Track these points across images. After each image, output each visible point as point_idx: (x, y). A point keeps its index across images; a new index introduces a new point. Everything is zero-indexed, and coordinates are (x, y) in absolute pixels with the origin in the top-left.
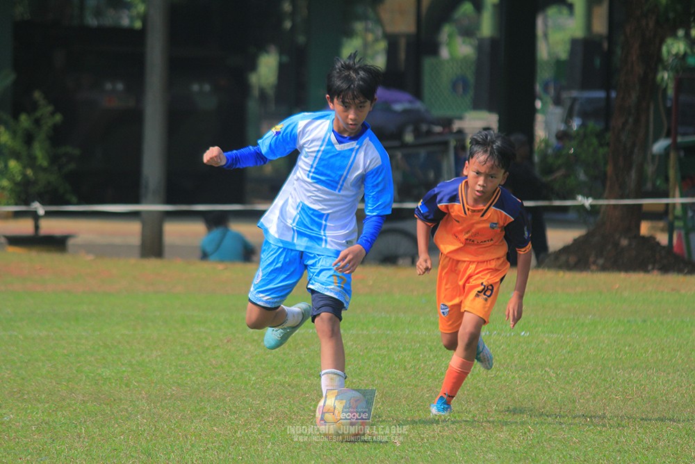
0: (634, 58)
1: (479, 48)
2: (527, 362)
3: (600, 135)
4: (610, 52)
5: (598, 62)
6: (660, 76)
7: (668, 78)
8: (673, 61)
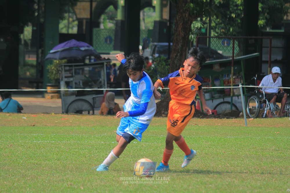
0: (180, 29)
1: (116, 24)
2: (136, 154)
3: (166, 61)
4: (170, 26)
5: (165, 30)
6: (190, 36)
7: (194, 37)
8: (195, 30)
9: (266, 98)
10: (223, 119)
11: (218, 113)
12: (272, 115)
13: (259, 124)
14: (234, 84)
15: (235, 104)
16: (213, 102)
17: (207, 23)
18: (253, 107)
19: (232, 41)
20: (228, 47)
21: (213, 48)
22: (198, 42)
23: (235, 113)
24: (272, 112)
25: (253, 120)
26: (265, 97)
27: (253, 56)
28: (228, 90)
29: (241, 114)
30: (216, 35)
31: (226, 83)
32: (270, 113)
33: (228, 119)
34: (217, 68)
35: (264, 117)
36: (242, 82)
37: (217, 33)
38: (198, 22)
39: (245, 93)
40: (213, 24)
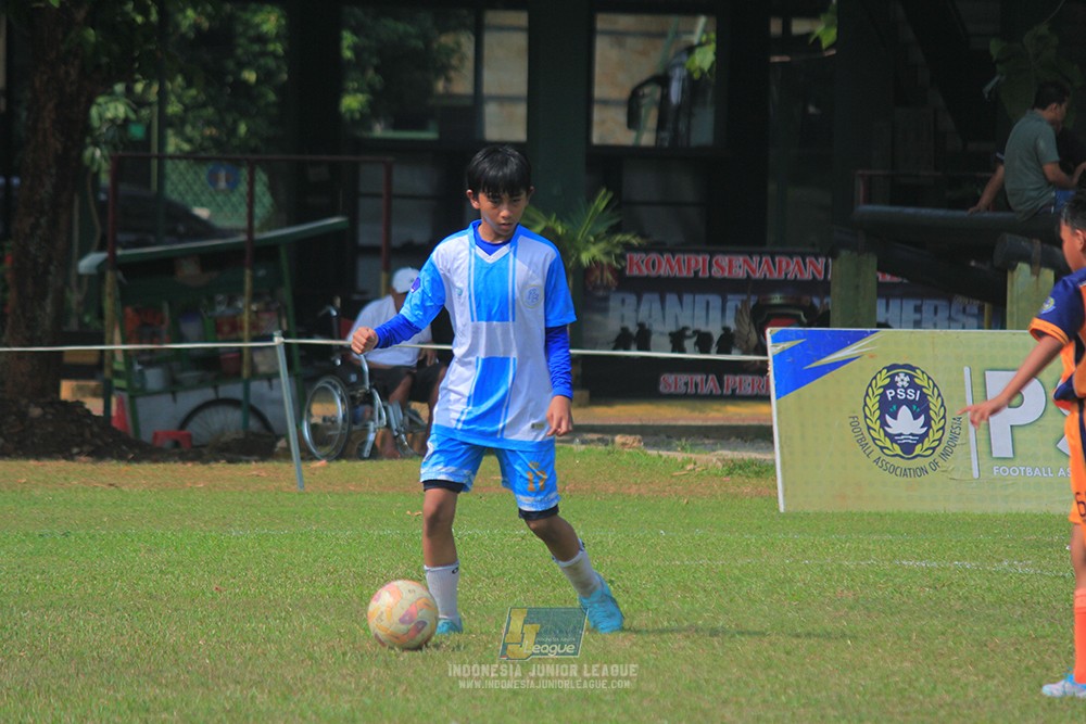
0: (48, 124)
4: (11, 114)
6: (88, 153)
7: (102, 156)
8: (107, 130)
9: (375, 387)
10: (214, 465)
11: (195, 443)
12: (396, 449)
13: (348, 482)
14: (254, 333)
15: (260, 408)
16: (175, 400)
17: (150, 104)
18: (324, 419)
19: (244, 172)
20: (232, 191)
21: (175, 197)
22: (118, 174)
23: (259, 443)
24: (395, 437)
25: (323, 468)
26: (370, 381)
27: (323, 226)
28: (231, 355)
29: (281, 444)
30: (186, 147)
31: (226, 329)
32: (389, 441)
33: (232, 466)
34: (189, 271)
35: (366, 454)
36: (285, 327)
37: (189, 140)
38: (117, 100)
39: (298, 369)
40: (174, 108)
